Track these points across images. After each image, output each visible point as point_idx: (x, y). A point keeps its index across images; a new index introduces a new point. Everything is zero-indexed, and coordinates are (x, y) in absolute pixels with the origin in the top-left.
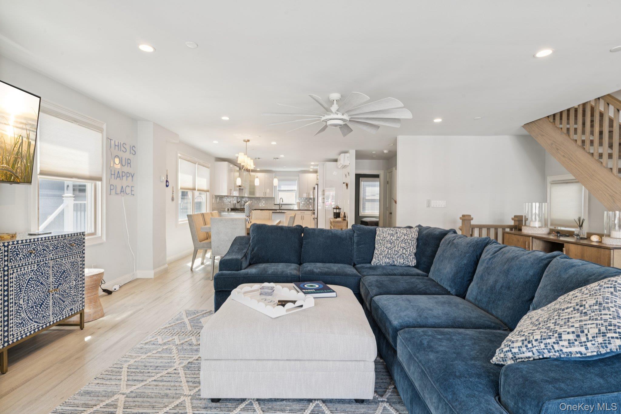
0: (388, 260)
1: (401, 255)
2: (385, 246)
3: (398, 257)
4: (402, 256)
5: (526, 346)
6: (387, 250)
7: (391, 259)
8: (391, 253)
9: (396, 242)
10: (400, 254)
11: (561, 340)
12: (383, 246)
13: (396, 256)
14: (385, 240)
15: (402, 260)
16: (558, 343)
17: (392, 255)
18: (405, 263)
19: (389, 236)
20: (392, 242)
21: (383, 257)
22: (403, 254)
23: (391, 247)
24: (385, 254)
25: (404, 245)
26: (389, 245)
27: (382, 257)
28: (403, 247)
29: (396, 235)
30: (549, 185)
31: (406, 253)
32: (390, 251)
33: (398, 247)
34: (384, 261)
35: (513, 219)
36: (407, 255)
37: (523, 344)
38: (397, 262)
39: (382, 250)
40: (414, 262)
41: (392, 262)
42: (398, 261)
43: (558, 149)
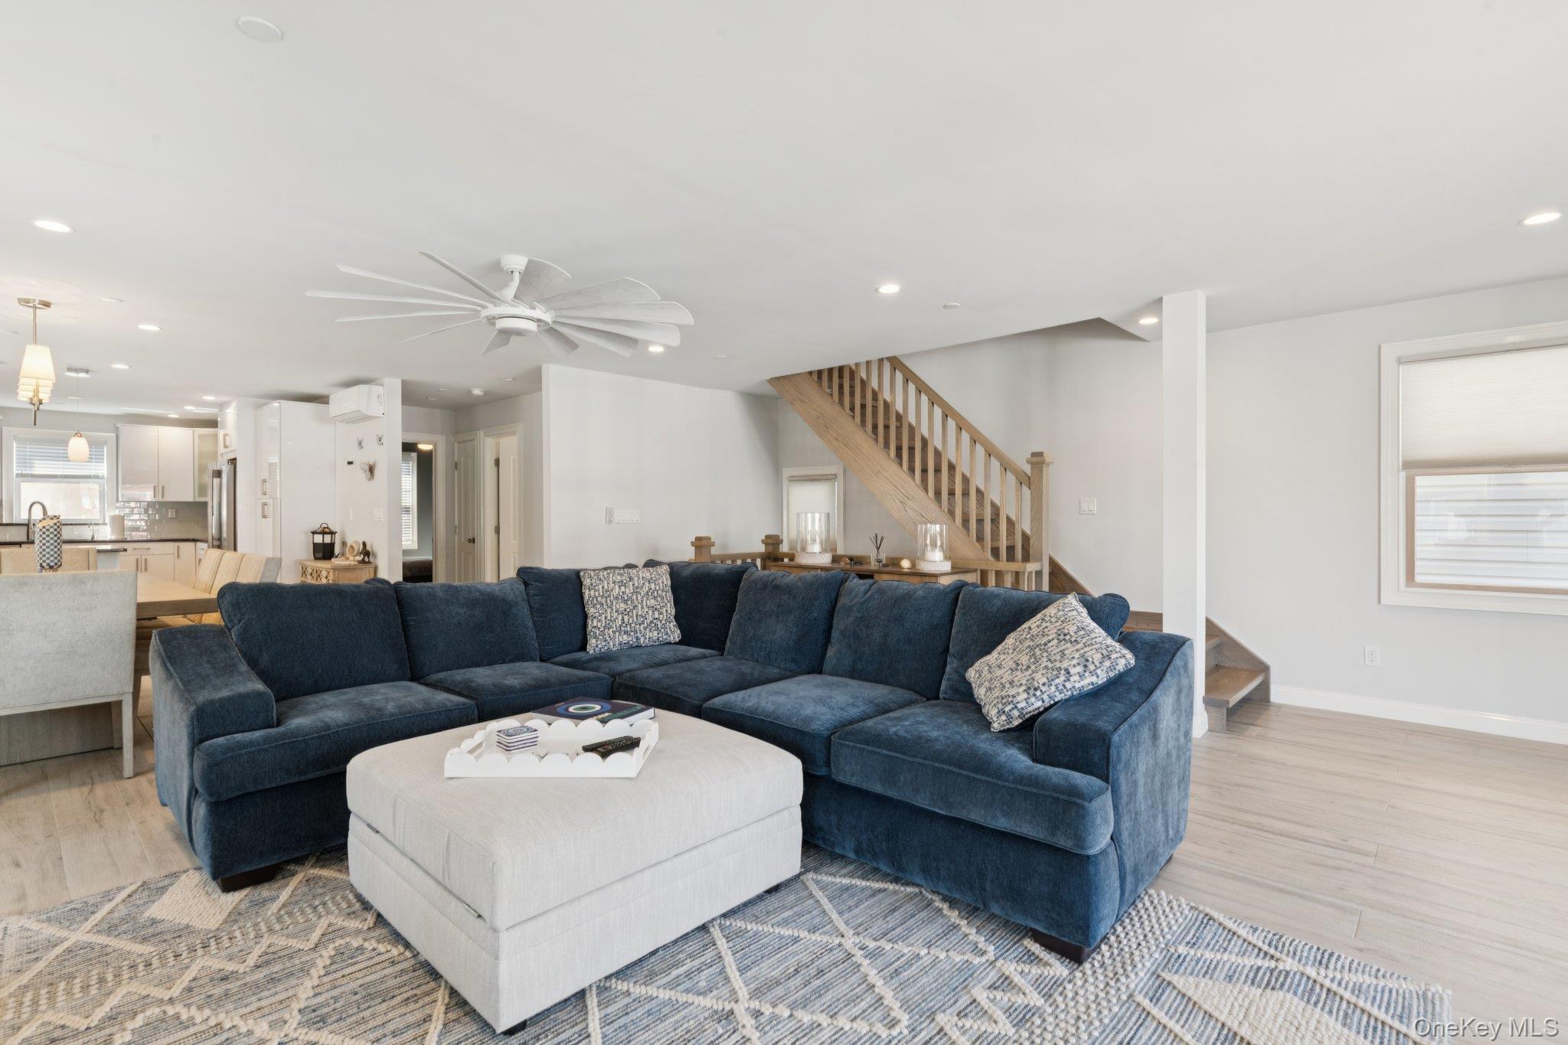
0: (625, 637)
1: (651, 622)
2: (614, 608)
3: (645, 628)
4: (653, 625)
5: (1034, 695)
6: (620, 617)
7: (632, 634)
8: (631, 621)
9: (634, 597)
10: (649, 621)
11: (1071, 676)
12: (609, 610)
13: (642, 626)
14: (609, 596)
15: (655, 633)
16: (1069, 680)
17: (633, 625)
18: (661, 639)
19: (617, 587)
20: (626, 598)
21: (614, 632)
22: (655, 621)
23: (628, 610)
24: (618, 625)
25: (653, 601)
26: (622, 605)
27: (611, 633)
28: (653, 607)
29: (631, 583)
30: (785, 483)
31: (661, 616)
32: (626, 618)
33: (642, 608)
34: (617, 640)
35: (763, 542)
36: (663, 622)
37: (1028, 694)
38: (645, 638)
39: (609, 618)
40: (676, 635)
41: (635, 640)
42: (647, 636)
43: (828, 427)
